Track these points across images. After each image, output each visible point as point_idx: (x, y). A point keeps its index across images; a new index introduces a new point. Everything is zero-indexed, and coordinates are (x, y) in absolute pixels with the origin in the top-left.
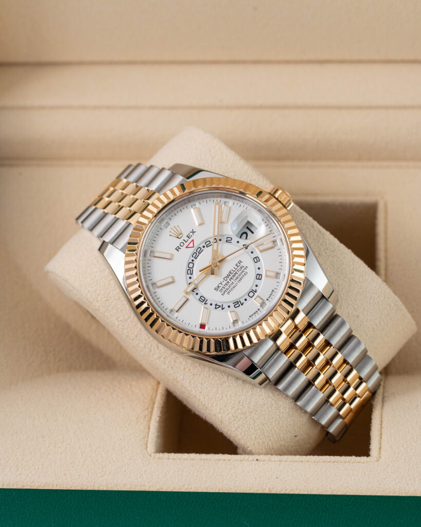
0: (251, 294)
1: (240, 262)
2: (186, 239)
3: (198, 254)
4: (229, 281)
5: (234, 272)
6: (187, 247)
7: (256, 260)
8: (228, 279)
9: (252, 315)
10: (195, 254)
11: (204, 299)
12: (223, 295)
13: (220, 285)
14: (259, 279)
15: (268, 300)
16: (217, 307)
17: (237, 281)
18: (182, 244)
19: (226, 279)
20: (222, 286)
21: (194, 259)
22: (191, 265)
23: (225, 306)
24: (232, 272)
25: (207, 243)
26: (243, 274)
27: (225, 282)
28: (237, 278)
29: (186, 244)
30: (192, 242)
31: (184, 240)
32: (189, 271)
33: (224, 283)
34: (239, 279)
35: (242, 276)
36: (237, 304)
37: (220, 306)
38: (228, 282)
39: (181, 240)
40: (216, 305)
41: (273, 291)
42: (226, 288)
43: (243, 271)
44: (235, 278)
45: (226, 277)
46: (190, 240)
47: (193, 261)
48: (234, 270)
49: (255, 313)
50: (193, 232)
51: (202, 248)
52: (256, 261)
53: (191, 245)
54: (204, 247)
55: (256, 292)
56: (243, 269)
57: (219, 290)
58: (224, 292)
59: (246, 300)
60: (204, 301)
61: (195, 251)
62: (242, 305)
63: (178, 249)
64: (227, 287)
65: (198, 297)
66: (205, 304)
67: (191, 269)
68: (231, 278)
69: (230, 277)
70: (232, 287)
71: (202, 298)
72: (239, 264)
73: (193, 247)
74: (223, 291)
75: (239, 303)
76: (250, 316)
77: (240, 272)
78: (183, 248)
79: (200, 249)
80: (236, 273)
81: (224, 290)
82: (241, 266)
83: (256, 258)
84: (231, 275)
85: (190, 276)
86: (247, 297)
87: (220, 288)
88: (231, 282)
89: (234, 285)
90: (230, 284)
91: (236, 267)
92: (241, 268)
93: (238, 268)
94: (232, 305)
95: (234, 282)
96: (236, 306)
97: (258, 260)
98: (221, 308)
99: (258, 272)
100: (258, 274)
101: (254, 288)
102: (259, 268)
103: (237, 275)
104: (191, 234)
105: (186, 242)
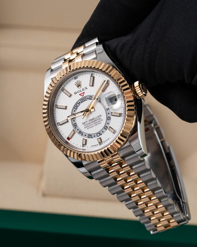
0: (98, 135)
1: (100, 116)
2: (81, 90)
3: (84, 101)
4: (91, 123)
5: (95, 120)
6: (80, 95)
8: (91, 121)
9: (93, 146)
10: (82, 100)
11: (76, 125)
13: (86, 122)
14: (105, 129)
15: (104, 142)
16: (80, 132)
17: (94, 125)
18: (78, 92)
19: (90, 121)
20: (87, 123)
21: (81, 102)
22: (78, 105)
23: (84, 134)
24: (95, 119)
25: (90, 97)
26: (99, 122)
27: (89, 122)
28: (95, 123)
29: (80, 93)
31: (80, 90)
32: (76, 107)
33: (88, 122)
34: (96, 124)
35: (98, 123)
36: (90, 136)
37: (81, 133)
38: (90, 123)
39: (79, 90)
40: (80, 131)
41: (109, 139)
42: (88, 125)
43: (99, 121)
44: (94, 122)
45: (90, 120)
47: (80, 103)
48: (96, 118)
49: (95, 146)
50: (86, 88)
51: (87, 99)
53: (82, 95)
54: (88, 98)
55: (101, 135)
56: (100, 120)
57: (84, 124)
58: (86, 127)
59: (94, 136)
60: (76, 126)
61: (83, 99)
62: (92, 138)
63: (75, 93)
64: (89, 125)
66: (75, 128)
67: (77, 107)
68: (93, 122)
69: (92, 121)
70: (91, 126)
71: (75, 124)
72: (99, 117)
73: (83, 96)
74: (86, 126)
75: (91, 136)
76: (92, 146)
77: (98, 121)
78: (78, 94)
79: (86, 98)
80: (96, 120)
81: (87, 126)
82: (100, 118)
83: (109, 117)
84: (93, 120)
85: (75, 110)
86: (96, 135)
87: (85, 124)
88: (91, 124)
89: (92, 126)
90: (90, 124)
91: (97, 117)
92: (100, 119)
94: (87, 136)
96: (89, 137)
97: (110, 119)
98: (81, 134)
99: (107, 125)
100: (106, 126)
101: (101, 132)
102: (108, 124)
103: (96, 122)
104: (85, 89)
105: (81, 92)
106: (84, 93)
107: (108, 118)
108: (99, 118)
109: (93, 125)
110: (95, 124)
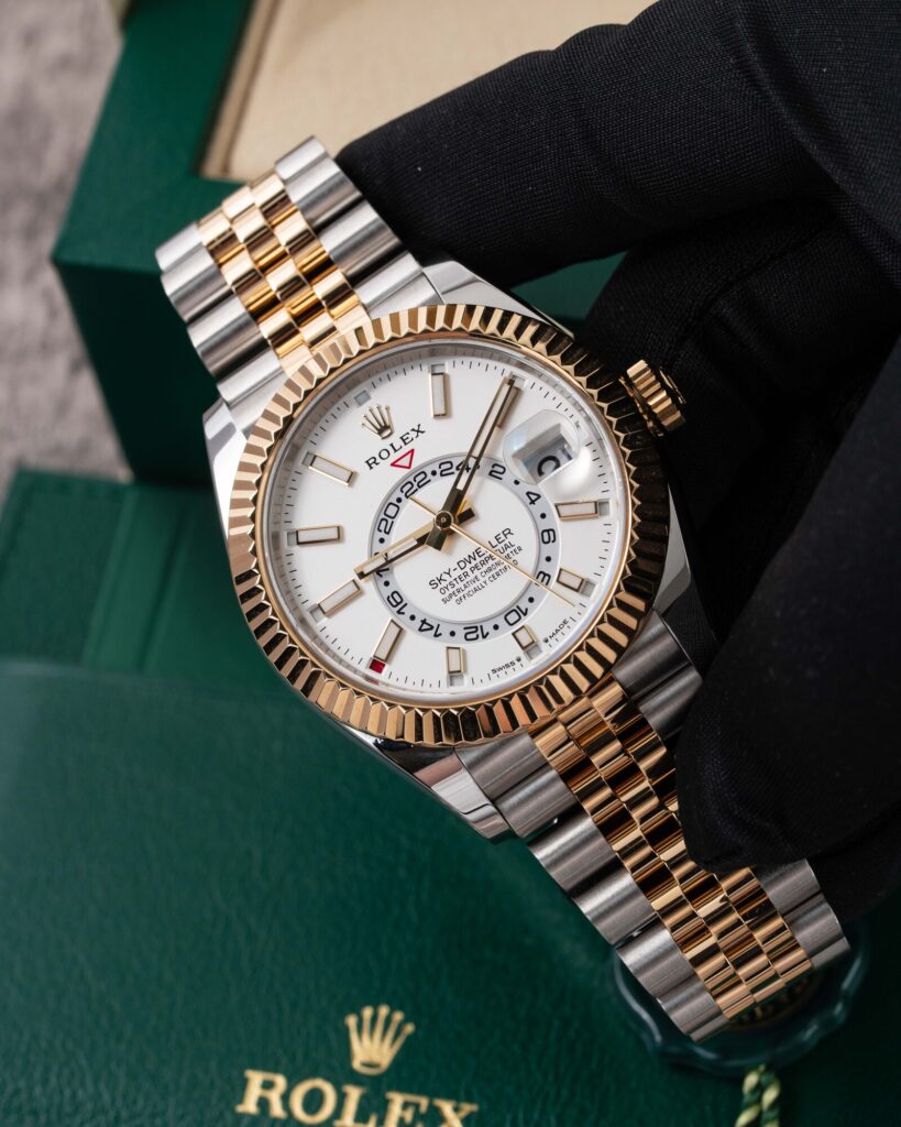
0: (513, 617)
1: (508, 532)
2: (398, 443)
3: (415, 487)
4: (470, 573)
5: (487, 555)
6: (393, 465)
7: (547, 536)
8: (469, 566)
9: (500, 669)
10: (409, 486)
11: (399, 600)
12: (445, 601)
13: (445, 577)
15: (546, 641)
16: (425, 627)
17: (487, 578)
18: (384, 454)
19: (462, 565)
20: (449, 580)
21: (402, 496)
22: (392, 511)
23: (445, 630)
24: (483, 551)
25: (444, 467)
26: (507, 562)
27: (460, 572)
28: (490, 569)
29: (394, 456)
30: (409, 456)
31: (392, 445)
32: (384, 523)
33: (455, 574)
34: (493, 572)
35: (502, 567)
36: (475, 631)
37: (432, 628)
38: (466, 575)
40: (424, 622)
41: (565, 622)
42: (457, 586)
43: (508, 557)
44: (485, 568)
45: (464, 561)
46: (406, 449)
47: (399, 500)
48: (488, 547)
49: (507, 666)
50: (418, 431)
51: (430, 477)
52: (546, 539)
53: (405, 462)
54: (434, 473)
55: (525, 614)
56: (509, 550)
57: (440, 586)
58: (450, 596)
59: (496, 627)
60: (398, 604)
61: (411, 479)
62: (484, 637)
63: (372, 463)
64: (461, 585)
65: (388, 591)
66: (399, 612)
67: (390, 520)
68: (476, 566)
69: (474, 563)
70: (471, 588)
71: (395, 595)
72: (503, 537)
73: (409, 467)
74: (448, 593)
75: (479, 632)
76: (494, 671)
77: (502, 556)
78: (385, 465)
79: (423, 476)
80: (491, 557)
81: (451, 590)
82: (506, 542)
83: (548, 531)
84: (478, 559)
85: (383, 535)
86: (501, 621)
87: (444, 584)
88: (472, 576)
89: (478, 583)
90: (468, 579)
91: (494, 542)
92: (507, 547)
93: (499, 547)
94: (460, 632)
95: (480, 577)
96: (469, 637)
97: (552, 539)
98: (433, 632)
99: (544, 566)
100: (541, 572)
101: (524, 604)
102: (548, 559)
103: (491, 562)
104: (414, 434)
105: (396, 451)
106: (412, 451)
107: (546, 534)
108: (503, 545)
109: (482, 580)
110: (490, 574)
